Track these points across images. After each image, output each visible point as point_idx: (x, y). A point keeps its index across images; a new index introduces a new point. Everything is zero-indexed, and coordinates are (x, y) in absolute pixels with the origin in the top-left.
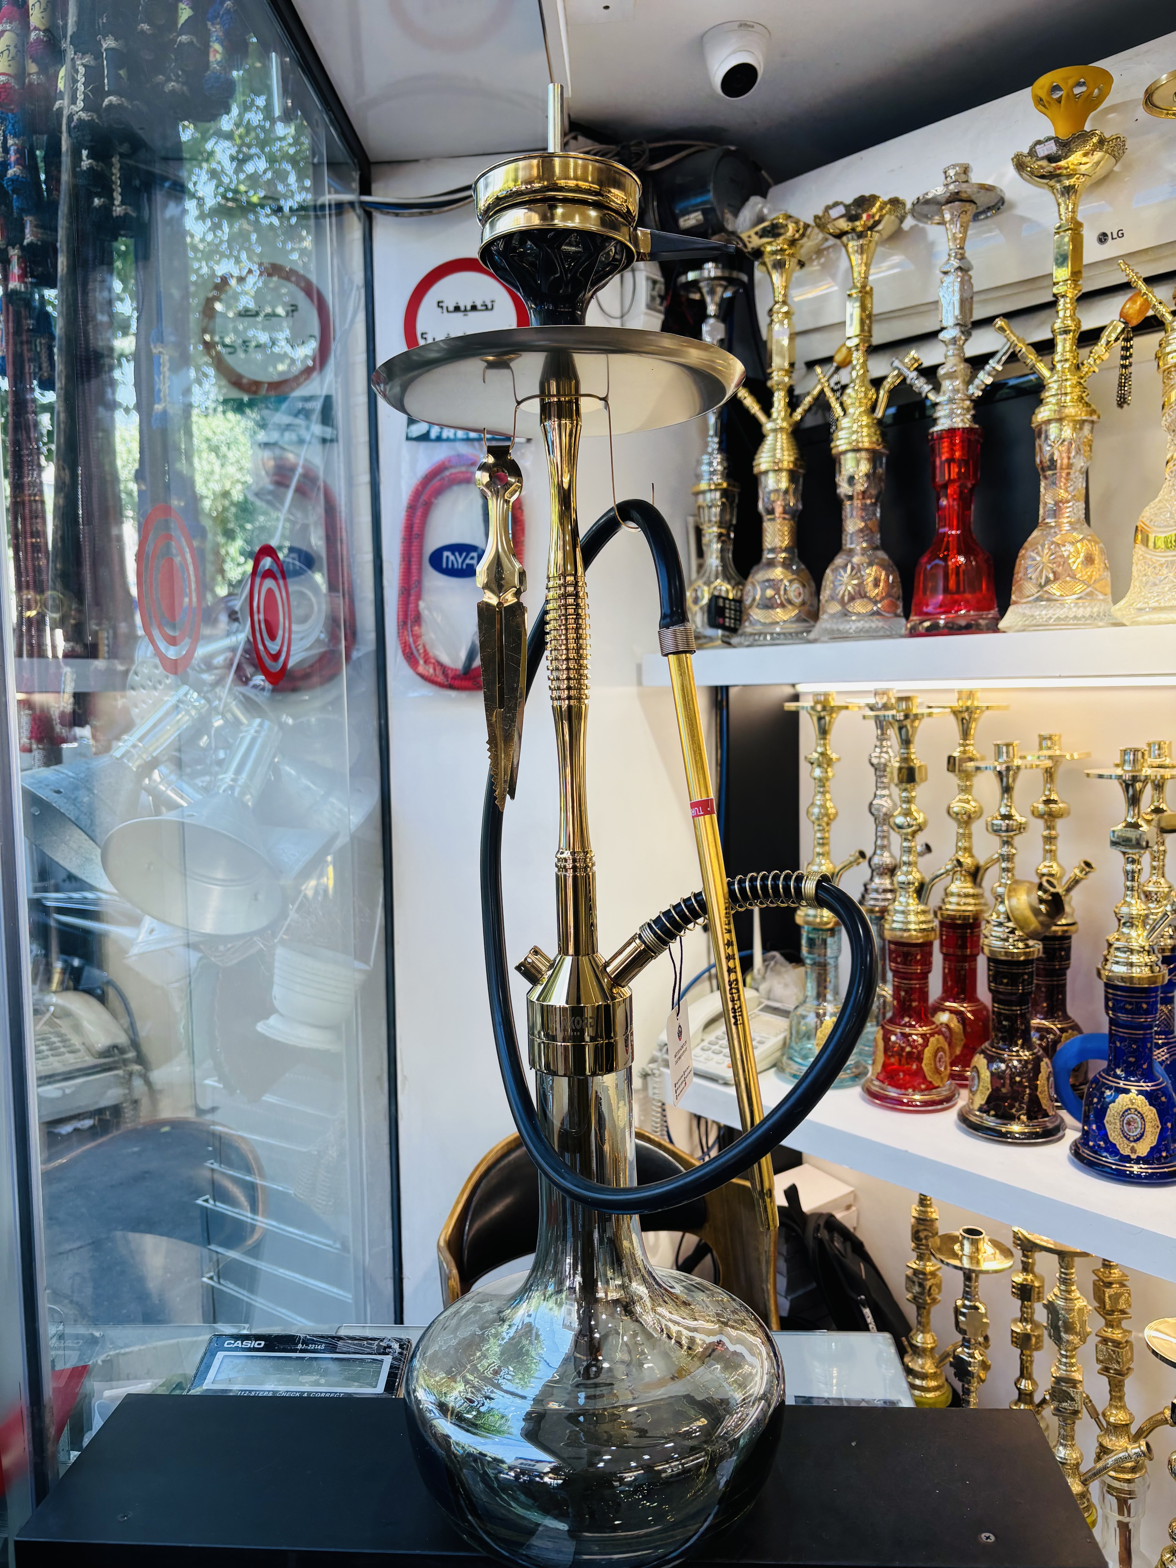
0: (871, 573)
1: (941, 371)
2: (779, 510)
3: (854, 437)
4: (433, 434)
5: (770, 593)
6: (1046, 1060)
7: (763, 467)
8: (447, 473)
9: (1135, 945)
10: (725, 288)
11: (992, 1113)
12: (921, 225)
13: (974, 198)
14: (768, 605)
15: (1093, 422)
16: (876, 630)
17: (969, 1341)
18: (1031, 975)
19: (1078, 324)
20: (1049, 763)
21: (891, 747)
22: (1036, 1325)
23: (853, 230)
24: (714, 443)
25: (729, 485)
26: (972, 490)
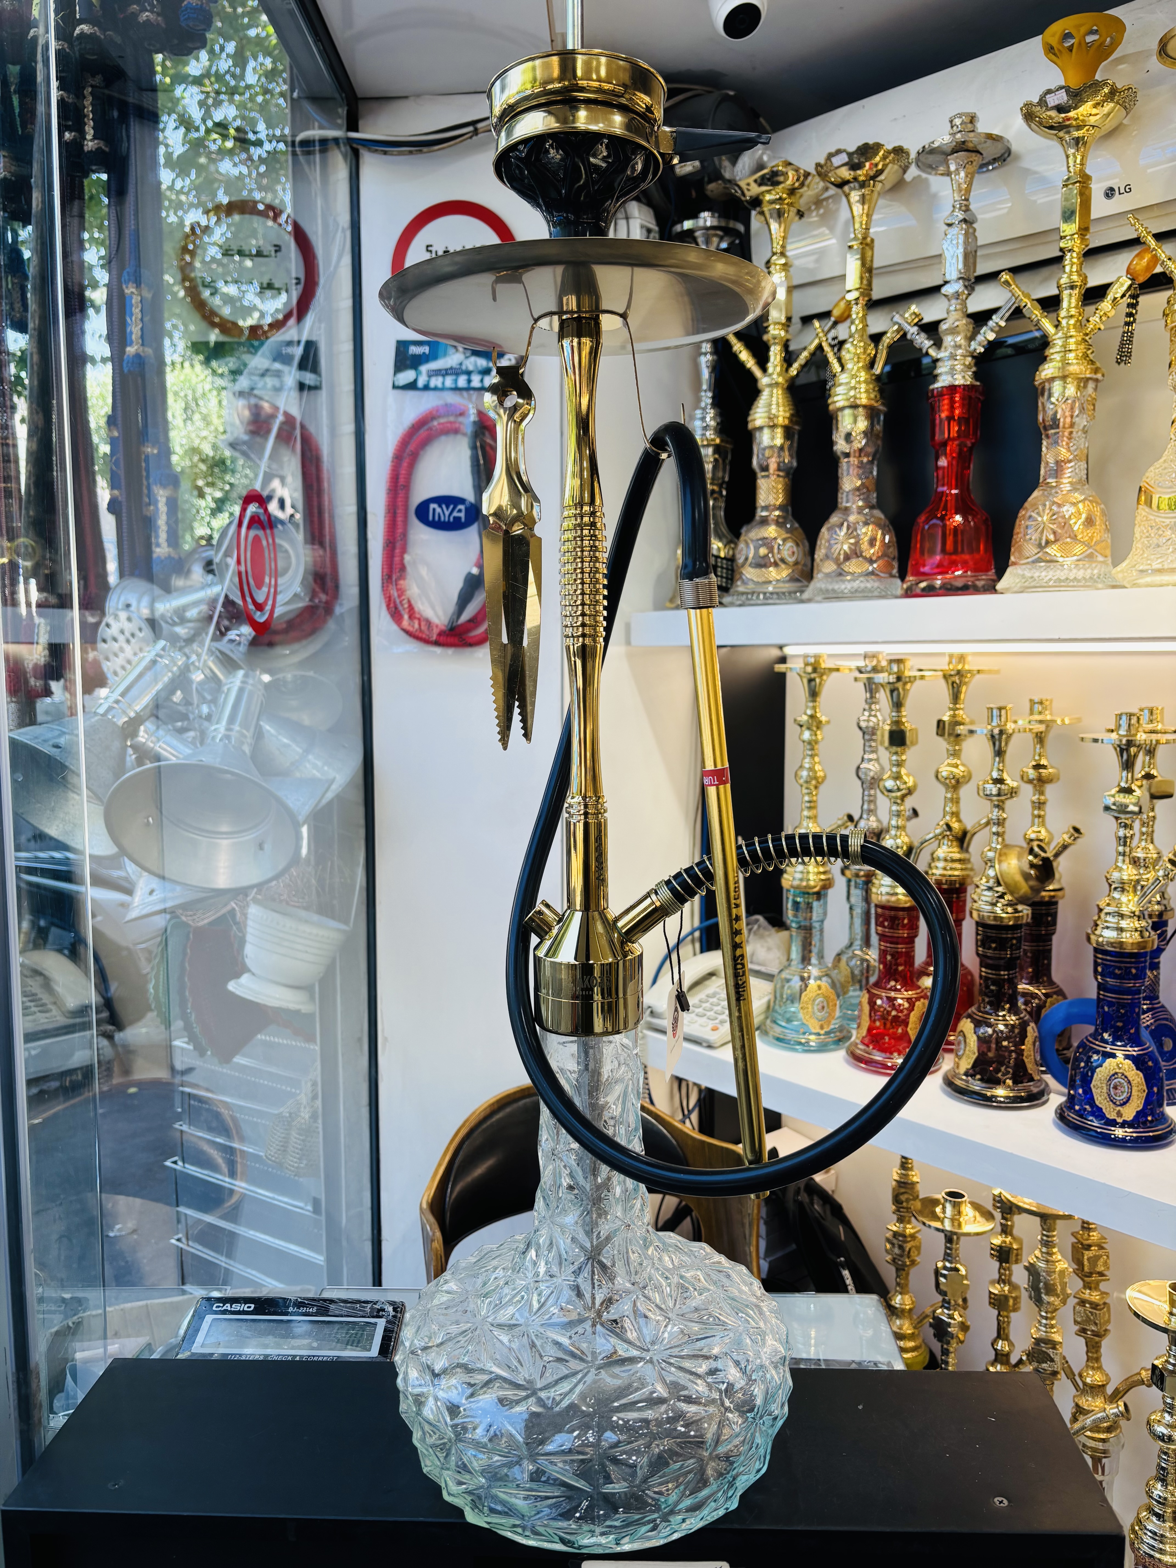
0: (866, 532)
1: (943, 327)
2: (773, 466)
3: (852, 393)
4: (421, 383)
5: (763, 551)
6: (1032, 1024)
7: (758, 423)
8: (435, 423)
9: (1125, 910)
10: (721, 239)
11: (978, 1077)
12: (924, 175)
13: (979, 148)
14: (762, 564)
15: (1097, 380)
16: (870, 591)
17: (949, 1303)
18: (1019, 939)
19: (1085, 280)
20: (1042, 728)
21: (879, 710)
22: (1014, 1287)
23: (855, 179)
24: (707, 398)
25: (722, 441)
26: (971, 449)
